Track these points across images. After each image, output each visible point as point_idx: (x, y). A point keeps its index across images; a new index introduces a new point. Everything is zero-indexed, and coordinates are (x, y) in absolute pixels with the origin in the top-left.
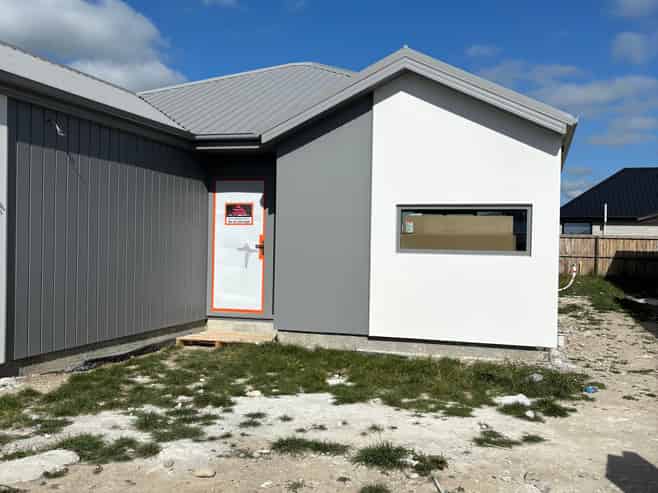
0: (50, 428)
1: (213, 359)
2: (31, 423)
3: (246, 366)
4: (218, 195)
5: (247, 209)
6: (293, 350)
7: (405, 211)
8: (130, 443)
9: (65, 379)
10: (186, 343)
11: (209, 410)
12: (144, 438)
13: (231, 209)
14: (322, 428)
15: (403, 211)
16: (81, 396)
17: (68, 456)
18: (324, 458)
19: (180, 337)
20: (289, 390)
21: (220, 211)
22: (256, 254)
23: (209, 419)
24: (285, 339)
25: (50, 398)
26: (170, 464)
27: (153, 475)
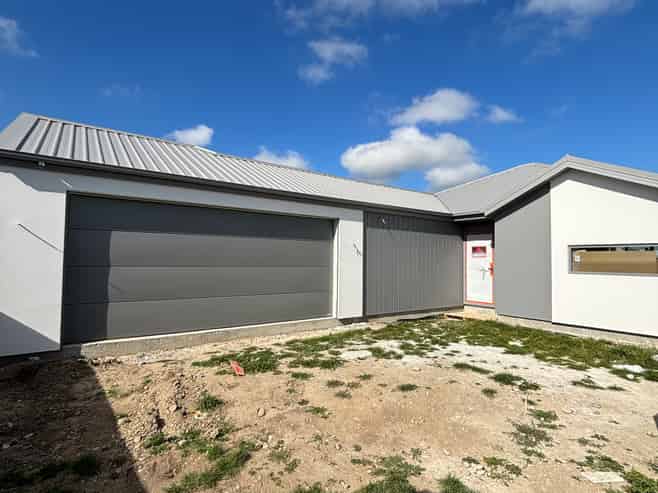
0: (369, 343)
1: (455, 325)
2: (363, 340)
3: (469, 330)
4: (468, 242)
5: (484, 249)
6: (502, 326)
7: (574, 249)
8: (393, 353)
9: (385, 326)
10: (450, 316)
11: (437, 346)
12: (400, 352)
13: (475, 249)
14: (485, 362)
15: (573, 250)
16: (386, 333)
17: (369, 353)
18: (475, 374)
19: (446, 314)
20: (484, 344)
21: (469, 250)
22: (488, 273)
23: (432, 350)
24: (502, 320)
25: (375, 332)
26: (404, 363)
27: (396, 366)
